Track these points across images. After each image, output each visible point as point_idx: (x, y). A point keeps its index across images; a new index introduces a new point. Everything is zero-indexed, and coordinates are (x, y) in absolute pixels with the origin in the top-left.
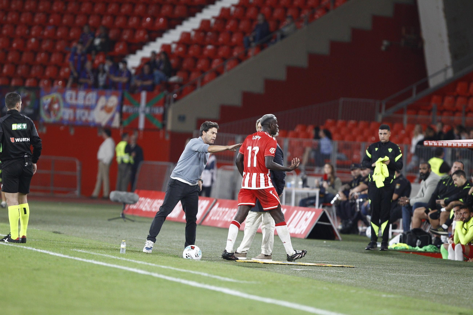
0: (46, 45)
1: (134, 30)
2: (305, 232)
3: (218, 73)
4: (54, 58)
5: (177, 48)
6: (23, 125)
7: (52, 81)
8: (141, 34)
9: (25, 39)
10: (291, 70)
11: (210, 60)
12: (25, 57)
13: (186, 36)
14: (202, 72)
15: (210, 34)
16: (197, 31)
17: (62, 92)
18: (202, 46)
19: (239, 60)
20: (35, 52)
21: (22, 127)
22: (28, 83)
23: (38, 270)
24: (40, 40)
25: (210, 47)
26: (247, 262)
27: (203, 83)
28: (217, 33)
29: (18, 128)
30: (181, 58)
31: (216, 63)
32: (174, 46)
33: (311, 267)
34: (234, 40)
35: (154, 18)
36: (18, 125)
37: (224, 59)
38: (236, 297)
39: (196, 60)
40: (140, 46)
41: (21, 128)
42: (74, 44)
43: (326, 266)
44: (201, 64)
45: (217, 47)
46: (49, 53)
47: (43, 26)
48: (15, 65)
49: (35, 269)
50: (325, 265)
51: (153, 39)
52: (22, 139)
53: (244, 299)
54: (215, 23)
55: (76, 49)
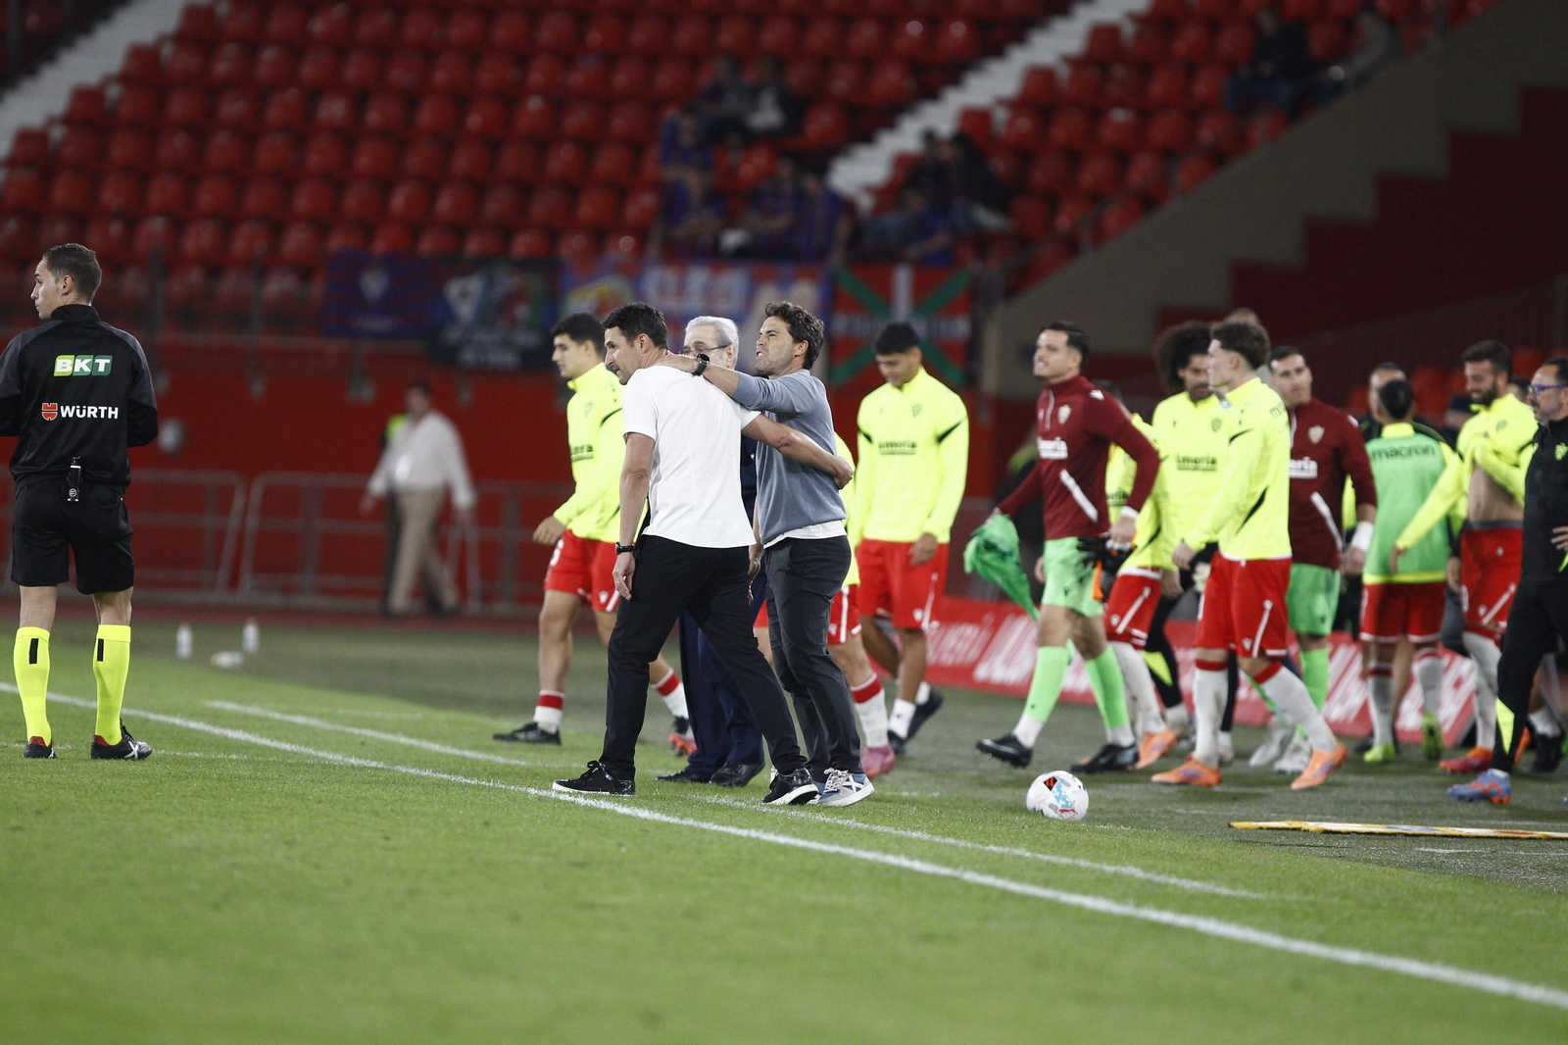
0: (577, 119)
1: (868, 64)
2: (1453, 727)
3: (1148, 202)
4: (607, 162)
5: (1011, 122)
6: (97, 361)
7: (599, 237)
8: (890, 77)
9: (509, 99)
10: (1392, 188)
11: (1122, 158)
12: (512, 159)
13: (1040, 79)
14: (1097, 198)
15: (1119, 71)
16: (1075, 63)
17: (633, 272)
18: (1095, 113)
19: (1218, 158)
20: (542, 143)
21: (95, 366)
22: (522, 244)
23: (582, 865)
24: (558, 104)
25: (1120, 116)
26: (1268, 829)
27: (1099, 235)
28: (1144, 67)
29: (77, 369)
30: (1024, 153)
31: (1142, 169)
32: (1001, 115)
33: (1481, 841)
34: (1201, 89)
35: (934, 24)
36: (78, 361)
37: (1168, 155)
38: (1246, 946)
39: (1074, 158)
40: (886, 116)
41: (87, 370)
42: (671, 114)
43: (1530, 838)
44: (1092, 172)
45: (1145, 113)
46: (588, 145)
47: (566, 55)
48: (478, 187)
49: (574, 864)
50: (1529, 836)
51: (930, 93)
52: (84, 411)
53: (1272, 953)
54: (1139, 36)
55: (675, 130)
